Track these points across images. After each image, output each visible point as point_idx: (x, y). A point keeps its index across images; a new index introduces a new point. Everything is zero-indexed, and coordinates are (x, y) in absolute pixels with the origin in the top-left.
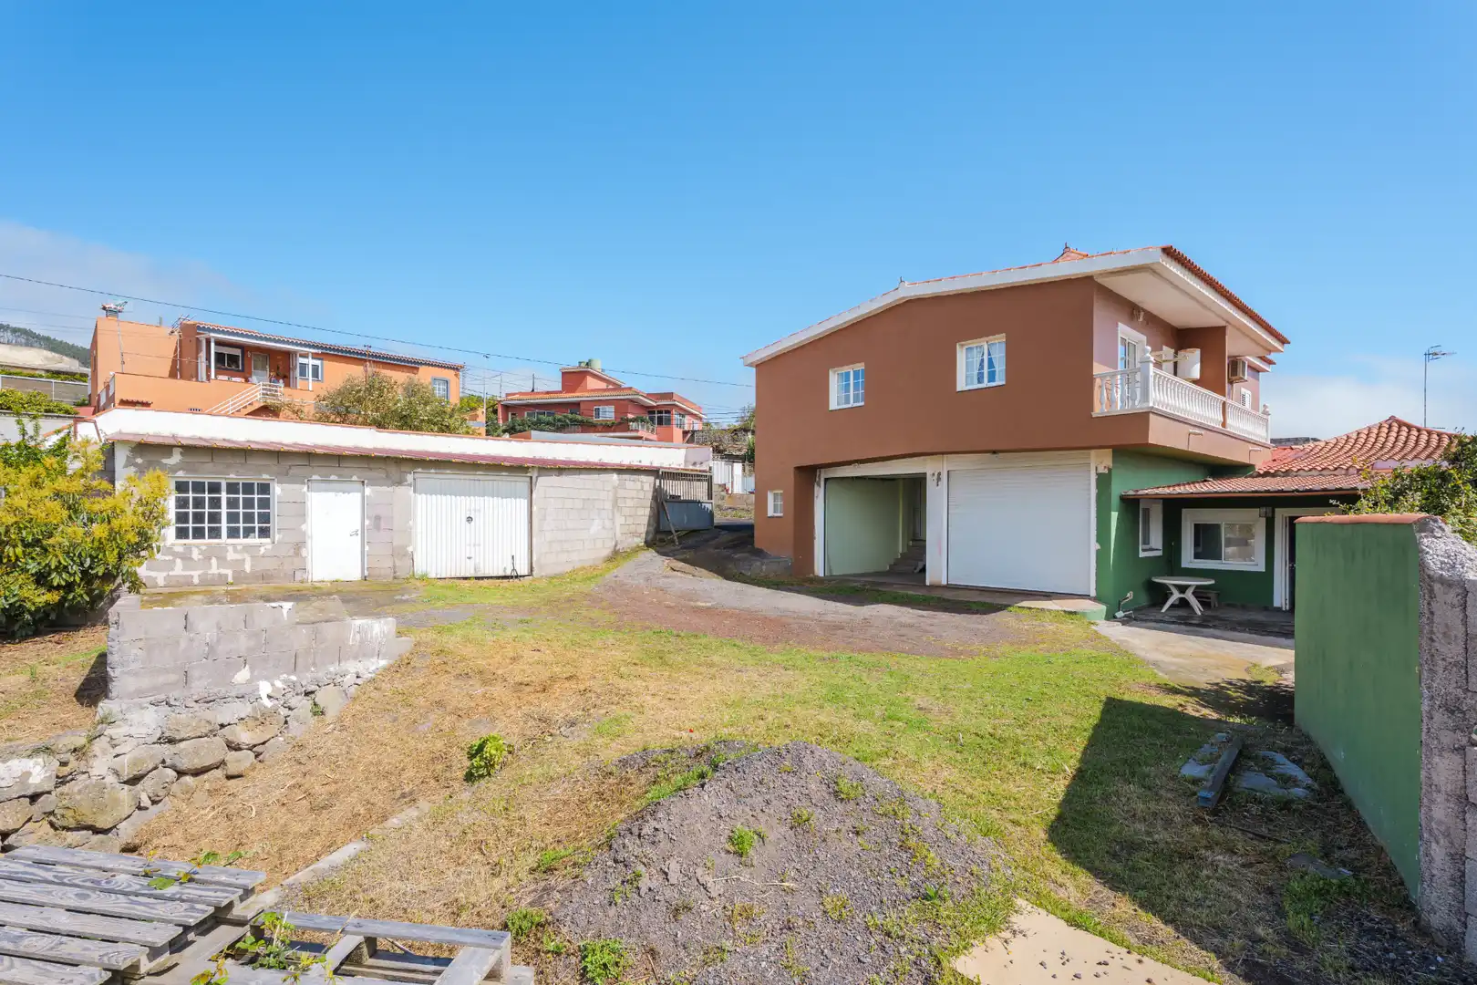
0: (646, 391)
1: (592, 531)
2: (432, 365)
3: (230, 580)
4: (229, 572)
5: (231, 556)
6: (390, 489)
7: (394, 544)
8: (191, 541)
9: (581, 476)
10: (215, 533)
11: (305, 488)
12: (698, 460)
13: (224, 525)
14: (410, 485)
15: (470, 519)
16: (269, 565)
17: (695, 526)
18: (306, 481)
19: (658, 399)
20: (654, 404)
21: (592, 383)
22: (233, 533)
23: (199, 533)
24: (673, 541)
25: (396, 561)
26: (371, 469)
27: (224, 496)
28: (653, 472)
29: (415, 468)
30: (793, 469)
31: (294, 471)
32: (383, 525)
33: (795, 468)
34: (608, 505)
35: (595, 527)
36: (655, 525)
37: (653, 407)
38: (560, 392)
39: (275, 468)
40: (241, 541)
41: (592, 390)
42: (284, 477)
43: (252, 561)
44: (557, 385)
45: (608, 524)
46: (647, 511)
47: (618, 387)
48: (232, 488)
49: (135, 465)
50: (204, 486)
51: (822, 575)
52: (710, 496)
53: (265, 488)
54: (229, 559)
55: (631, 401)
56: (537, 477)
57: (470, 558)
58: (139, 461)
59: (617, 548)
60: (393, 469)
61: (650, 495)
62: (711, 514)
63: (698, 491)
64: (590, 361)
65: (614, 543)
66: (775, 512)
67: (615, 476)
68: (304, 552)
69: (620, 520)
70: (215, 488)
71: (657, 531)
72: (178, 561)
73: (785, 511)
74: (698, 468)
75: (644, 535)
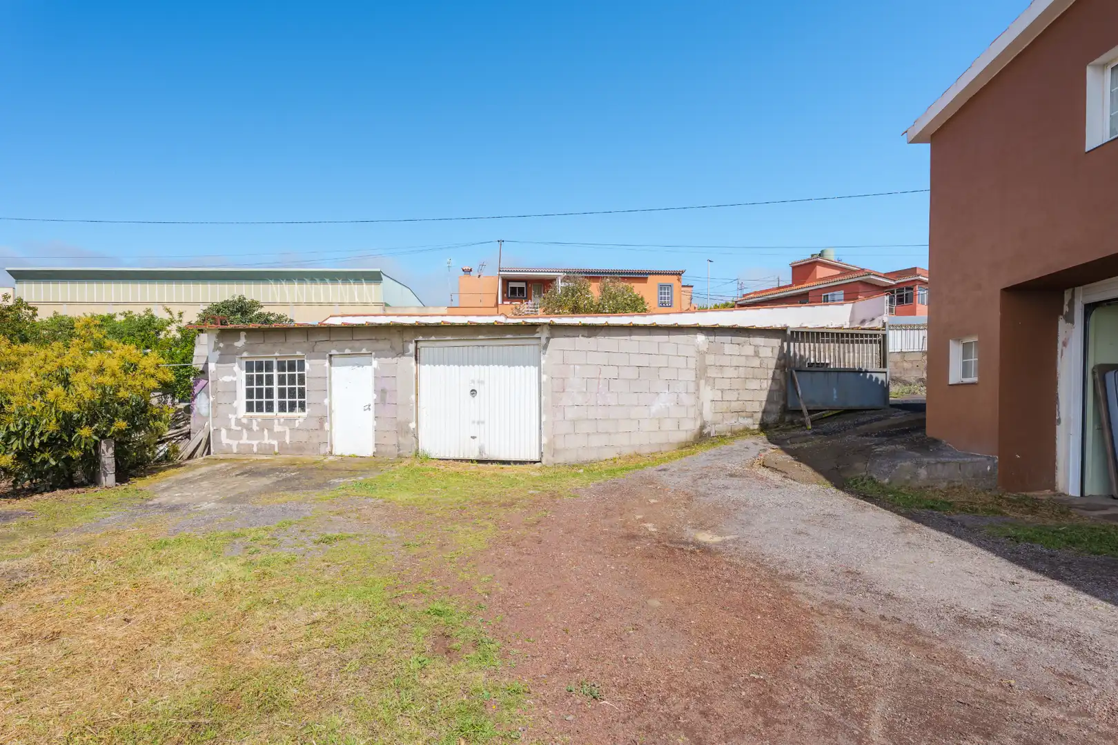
0: (883, 271)
1: (654, 409)
2: (661, 274)
3: (276, 450)
4: (275, 443)
5: (277, 428)
6: (395, 360)
7: (398, 419)
8: (255, 414)
9: (634, 337)
10: (270, 407)
11: (327, 364)
12: (868, 316)
13: (276, 400)
14: (411, 355)
15: (473, 392)
16: (303, 437)
17: (853, 403)
18: (327, 355)
19: (897, 277)
20: (893, 283)
21: (821, 272)
22: (282, 408)
23: (260, 409)
24: (803, 424)
25: (400, 438)
26: (377, 340)
27: (275, 373)
28: (779, 333)
29: (416, 336)
30: (998, 294)
31: (320, 346)
32: (388, 399)
33: (1005, 290)
34: (690, 376)
35: (662, 403)
36: (782, 402)
37: (892, 286)
38: (790, 286)
39: (305, 345)
40: (287, 414)
41: (821, 279)
42: (313, 353)
43: (290, 432)
44: (787, 279)
45: (688, 400)
46: (767, 384)
47: (845, 271)
48: (281, 367)
49: (219, 349)
50: (263, 364)
51: (1074, 491)
52: (883, 363)
53: (302, 364)
54: (275, 430)
55: (861, 282)
56: (548, 339)
57: (473, 438)
58: (221, 345)
59: (705, 431)
60: (397, 341)
61: (772, 363)
62: (885, 389)
63: (861, 357)
64: (822, 251)
65: (698, 424)
66: (965, 375)
67: (701, 338)
68: (327, 426)
69: (708, 394)
70: (269, 367)
71: (785, 410)
72: (244, 431)
73: (981, 372)
74: (866, 325)
75: (759, 416)
